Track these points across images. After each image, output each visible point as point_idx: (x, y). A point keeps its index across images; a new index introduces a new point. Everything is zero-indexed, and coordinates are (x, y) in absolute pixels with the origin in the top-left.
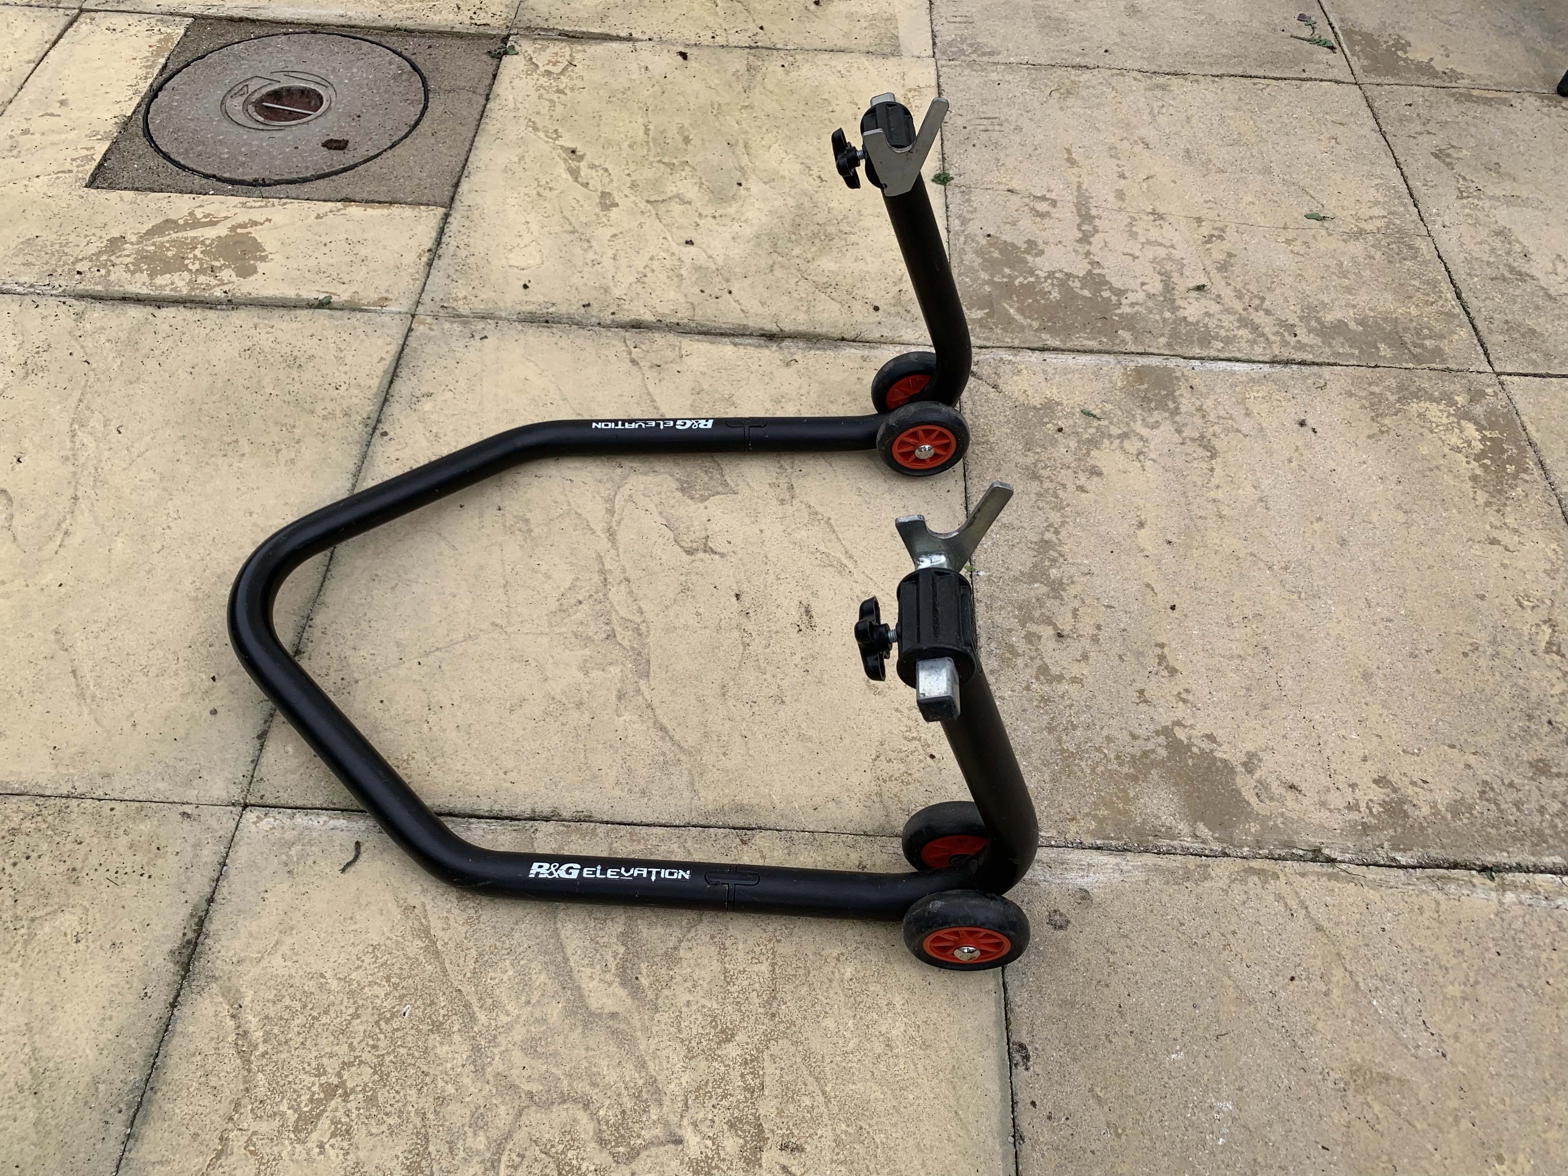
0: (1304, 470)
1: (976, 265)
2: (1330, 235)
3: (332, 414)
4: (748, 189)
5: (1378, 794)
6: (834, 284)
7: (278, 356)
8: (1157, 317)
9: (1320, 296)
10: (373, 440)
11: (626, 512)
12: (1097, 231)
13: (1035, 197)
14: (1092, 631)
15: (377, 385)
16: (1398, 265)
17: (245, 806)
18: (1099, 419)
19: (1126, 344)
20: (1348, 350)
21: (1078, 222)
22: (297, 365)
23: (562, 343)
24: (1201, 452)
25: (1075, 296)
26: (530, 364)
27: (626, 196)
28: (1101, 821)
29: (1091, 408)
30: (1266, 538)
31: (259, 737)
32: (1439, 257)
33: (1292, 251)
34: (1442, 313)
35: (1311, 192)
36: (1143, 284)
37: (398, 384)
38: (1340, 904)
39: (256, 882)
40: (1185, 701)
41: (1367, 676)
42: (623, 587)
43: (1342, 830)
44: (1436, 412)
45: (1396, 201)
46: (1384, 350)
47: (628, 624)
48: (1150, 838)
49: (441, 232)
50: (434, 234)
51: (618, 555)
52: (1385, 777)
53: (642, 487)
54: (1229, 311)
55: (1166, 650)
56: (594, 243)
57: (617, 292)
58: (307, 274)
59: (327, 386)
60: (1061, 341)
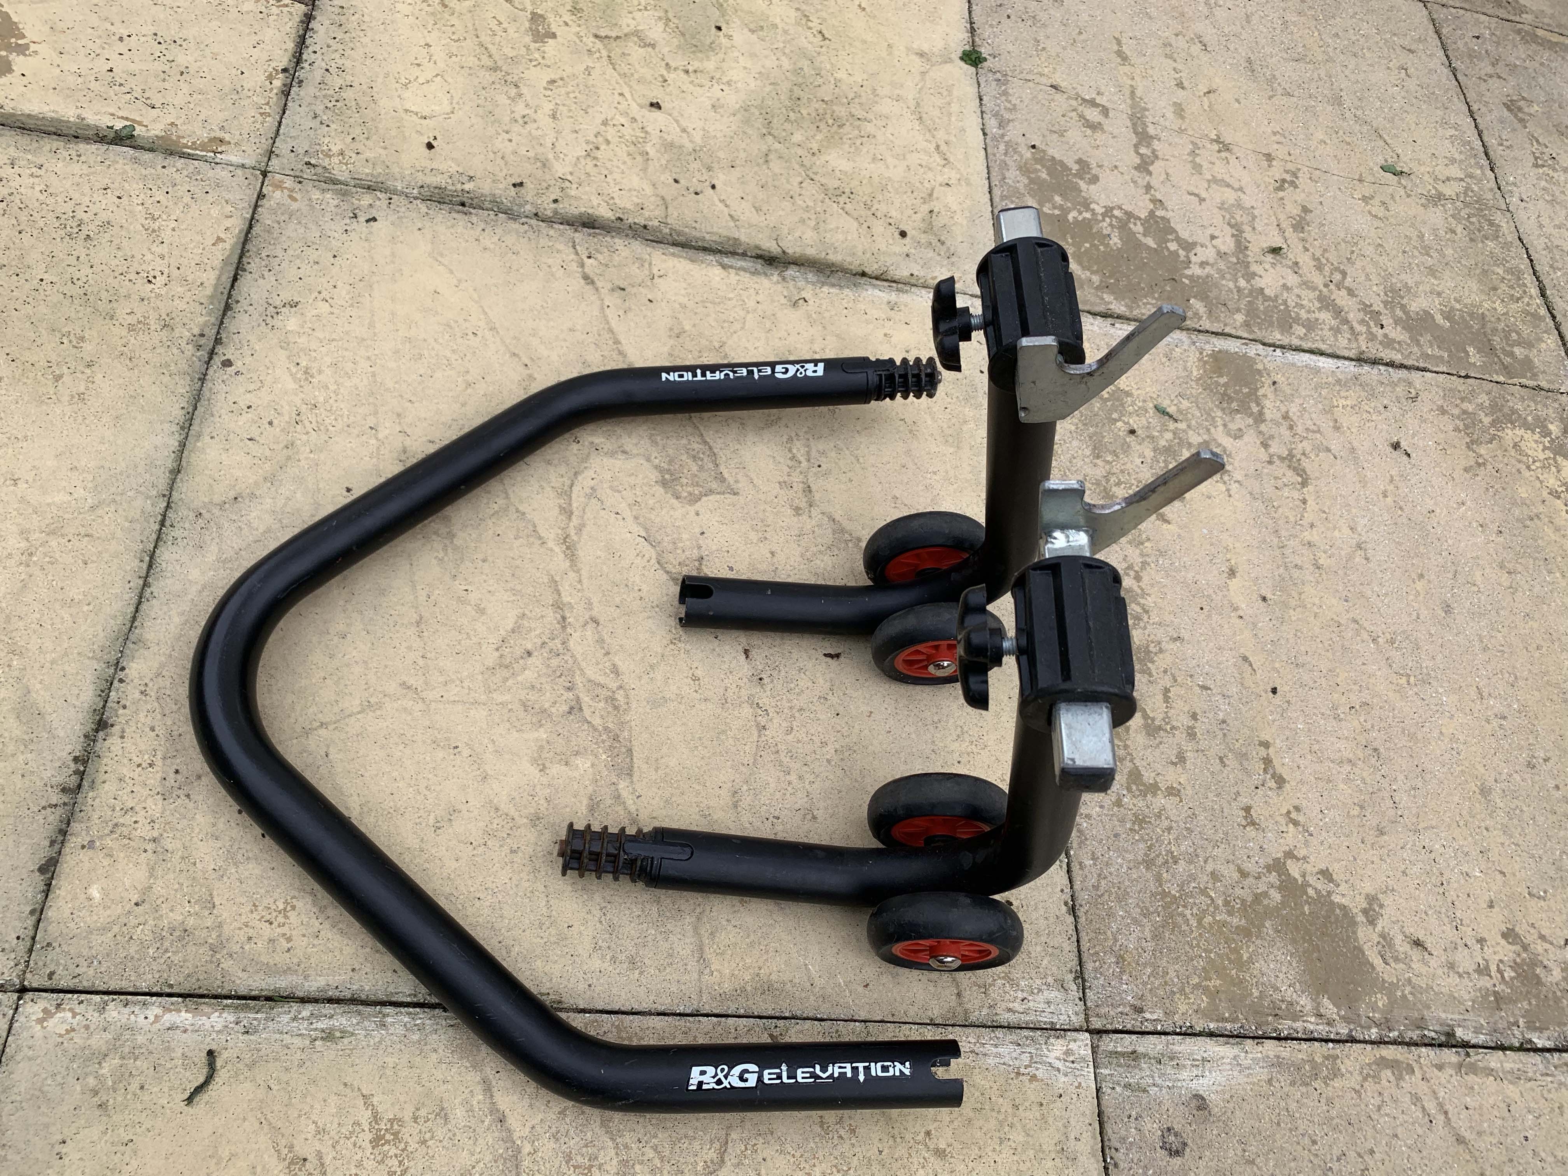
0: (1401, 508)
1: (1020, 186)
2: (1409, 196)
3: (143, 323)
4: (730, 37)
5: (1506, 952)
6: (847, 190)
7: (51, 216)
8: (1231, 285)
9: (1403, 276)
10: (211, 372)
11: (589, 515)
12: (1157, 157)
13: (1083, 99)
14: (1187, 721)
15: (213, 282)
16: (1480, 245)
17: (23, 990)
18: (1176, 421)
19: (1200, 318)
20: (1437, 352)
21: (1135, 141)
22: (82, 235)
23: (488, 240)
24: (1291, 477)
25: (1139, 245)
26: (441, 268)
27: (566, 24)
28: (1213, 994)
29: (1165, 404)
30: (1368, 599)
31: (42, 870)
32: (1520, 239)
33: (1370, 212)
34: (1528, 313)
35: (1386, 138)
36: (1213, 237)
37: (245, 282)
38: (1481, 1107)
39: (47, 1126)
40: (1296, 823)
41: (1485, 792)
42: (589, 632)
43: (1474, 1002)
44: (1532, 443)
45: (1473, 161)
46: (1475, 357)
47: (599, 691)
48: (1270, 1018)
49: (301, 42)
50: (291, 46)
51: (580, 581)
52: (1513, 930)
53: (608, 476)
54: (1307, 285)
55: (1271, 750)
56: (524, 90)
57: (560, 169)
58: (93, 85)
59: (133, 276)
60: (1126, 306)
